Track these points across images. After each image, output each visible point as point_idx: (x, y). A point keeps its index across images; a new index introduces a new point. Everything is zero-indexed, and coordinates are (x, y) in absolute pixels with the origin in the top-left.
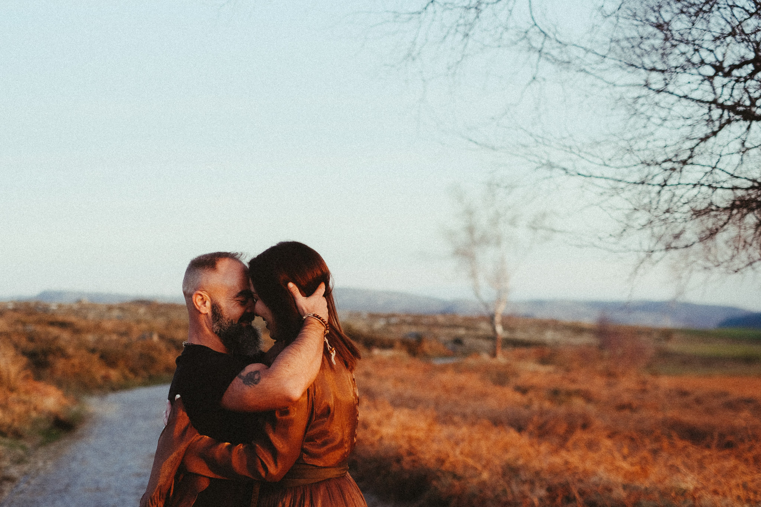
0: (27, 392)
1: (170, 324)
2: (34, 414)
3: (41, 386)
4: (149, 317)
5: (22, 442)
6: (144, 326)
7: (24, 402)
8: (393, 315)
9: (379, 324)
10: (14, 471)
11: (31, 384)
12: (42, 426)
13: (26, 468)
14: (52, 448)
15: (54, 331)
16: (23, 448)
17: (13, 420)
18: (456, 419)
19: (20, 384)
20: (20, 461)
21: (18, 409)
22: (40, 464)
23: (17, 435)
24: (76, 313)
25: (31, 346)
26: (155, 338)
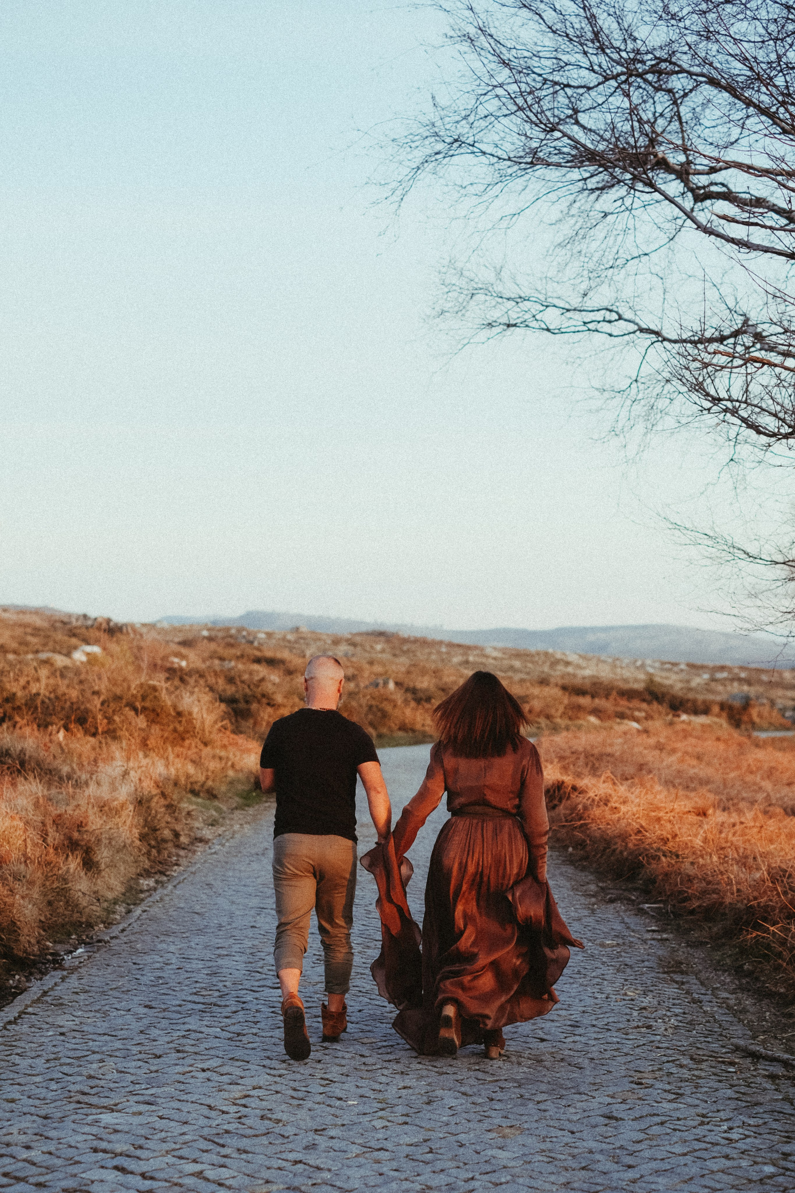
0: (224, 747)
1: (414, 668)
2: (231, 773)
3: (240, 740)
4: (386, 656)
5: (216, 803)
6: (377, 669)
7: (221, 758)
8: (722, 668)
9: (699, 680)
10: (207, 833)
11: (229, 737)
12: (240, 787)
13: (220, 830)
14: (251, 811)
15: (261, 670)
16: (218, 810)
17: (207, 778)
18: (742, 805)
19: (216, 737)
20: (213, 823)
21: (213, 765)
22: (237, 827)
23: (212, 795)
24: (290, 646)
25: (230, 690)
26: (391, 685)
